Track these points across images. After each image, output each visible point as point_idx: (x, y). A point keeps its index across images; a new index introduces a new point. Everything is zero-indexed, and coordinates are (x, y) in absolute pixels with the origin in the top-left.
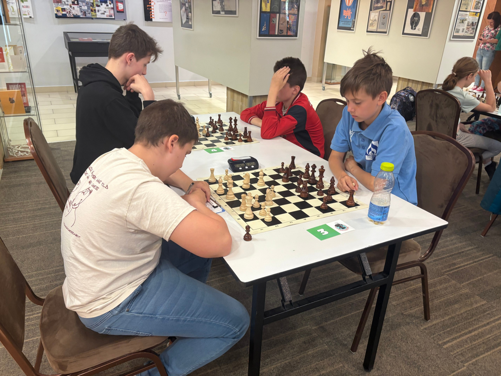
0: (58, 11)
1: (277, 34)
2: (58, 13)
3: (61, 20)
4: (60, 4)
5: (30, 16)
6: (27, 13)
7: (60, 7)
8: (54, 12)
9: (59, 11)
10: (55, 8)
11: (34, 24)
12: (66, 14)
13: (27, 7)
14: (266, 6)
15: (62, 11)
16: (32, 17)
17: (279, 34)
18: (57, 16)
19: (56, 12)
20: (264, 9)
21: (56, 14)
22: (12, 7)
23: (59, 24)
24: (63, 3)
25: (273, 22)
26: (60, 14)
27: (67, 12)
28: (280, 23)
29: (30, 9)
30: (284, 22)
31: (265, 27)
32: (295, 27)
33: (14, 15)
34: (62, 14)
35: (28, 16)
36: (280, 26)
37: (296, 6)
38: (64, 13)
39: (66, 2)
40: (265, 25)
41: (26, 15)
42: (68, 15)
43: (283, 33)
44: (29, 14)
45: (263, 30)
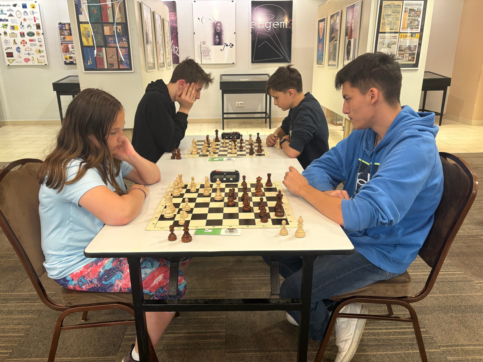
0: (66, 59)
1: (106, 67)
2: (66, 61)
3: (69, 66)
4: (68, 53)
5: (46, 64)
6: (43, 62)
7: (68, 56)
8: (63, 60)
9: (68, 59)
10: (64, 57)
11: (49, 69)
12: (73, 62)
13: (43, 56)
14: (88, 41)
15: (70, 59)
16: (47, 64)
17: (109, 68)
18: (66, 63)
19: (65, 60)
20: (85, 43)
21: (65, 62)
22: (32, 57)
23: (68, 69)
24: (71, 52)
25: (100, 55)
26: (68, 61)
27: (74, 60)
28: (108, 57)
29: (46, 58)
30: (113, 56)
31: (91, 62)
32: (127, 60)
33: (33, 63)
34: (70, 61)
35: (44, 64)
36: (109, 60)
37: (124, 39)
38: (71, 60)
39: (73, 51)
40: (90, 59)
41: (43, 63)
42: (74, 62)
43: (113, 66)
44: (44, 62)
45: (89, 64)
